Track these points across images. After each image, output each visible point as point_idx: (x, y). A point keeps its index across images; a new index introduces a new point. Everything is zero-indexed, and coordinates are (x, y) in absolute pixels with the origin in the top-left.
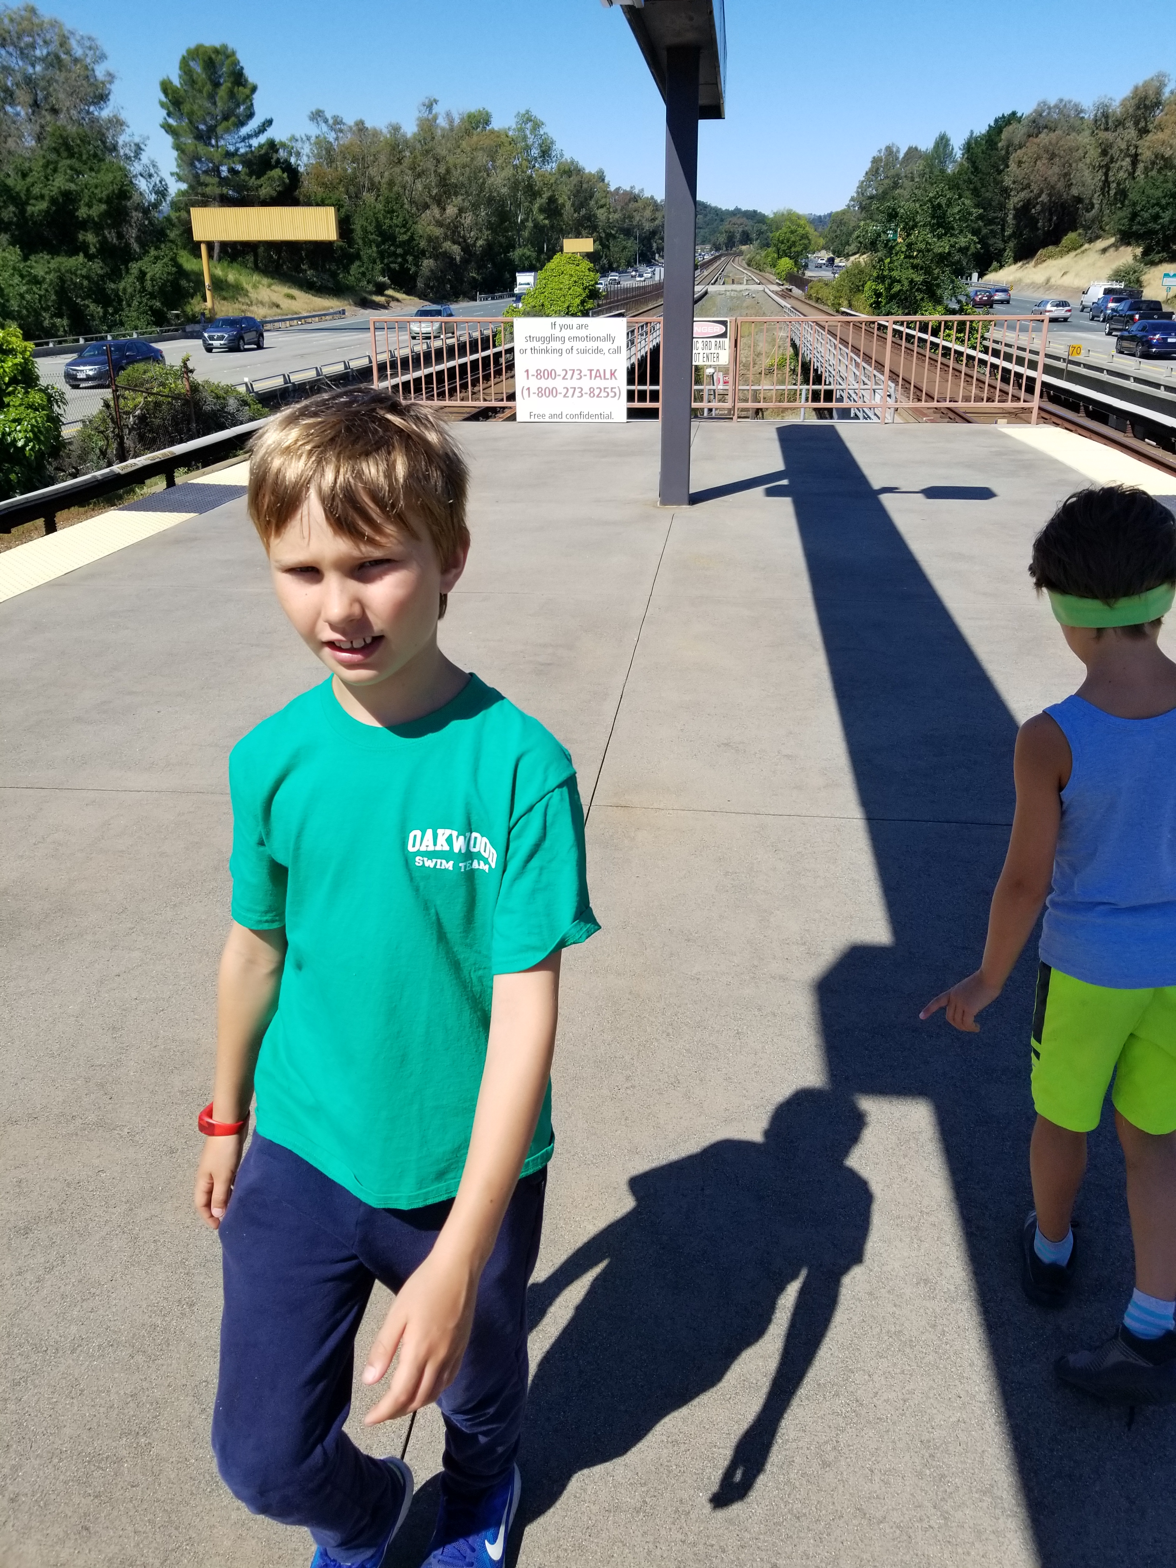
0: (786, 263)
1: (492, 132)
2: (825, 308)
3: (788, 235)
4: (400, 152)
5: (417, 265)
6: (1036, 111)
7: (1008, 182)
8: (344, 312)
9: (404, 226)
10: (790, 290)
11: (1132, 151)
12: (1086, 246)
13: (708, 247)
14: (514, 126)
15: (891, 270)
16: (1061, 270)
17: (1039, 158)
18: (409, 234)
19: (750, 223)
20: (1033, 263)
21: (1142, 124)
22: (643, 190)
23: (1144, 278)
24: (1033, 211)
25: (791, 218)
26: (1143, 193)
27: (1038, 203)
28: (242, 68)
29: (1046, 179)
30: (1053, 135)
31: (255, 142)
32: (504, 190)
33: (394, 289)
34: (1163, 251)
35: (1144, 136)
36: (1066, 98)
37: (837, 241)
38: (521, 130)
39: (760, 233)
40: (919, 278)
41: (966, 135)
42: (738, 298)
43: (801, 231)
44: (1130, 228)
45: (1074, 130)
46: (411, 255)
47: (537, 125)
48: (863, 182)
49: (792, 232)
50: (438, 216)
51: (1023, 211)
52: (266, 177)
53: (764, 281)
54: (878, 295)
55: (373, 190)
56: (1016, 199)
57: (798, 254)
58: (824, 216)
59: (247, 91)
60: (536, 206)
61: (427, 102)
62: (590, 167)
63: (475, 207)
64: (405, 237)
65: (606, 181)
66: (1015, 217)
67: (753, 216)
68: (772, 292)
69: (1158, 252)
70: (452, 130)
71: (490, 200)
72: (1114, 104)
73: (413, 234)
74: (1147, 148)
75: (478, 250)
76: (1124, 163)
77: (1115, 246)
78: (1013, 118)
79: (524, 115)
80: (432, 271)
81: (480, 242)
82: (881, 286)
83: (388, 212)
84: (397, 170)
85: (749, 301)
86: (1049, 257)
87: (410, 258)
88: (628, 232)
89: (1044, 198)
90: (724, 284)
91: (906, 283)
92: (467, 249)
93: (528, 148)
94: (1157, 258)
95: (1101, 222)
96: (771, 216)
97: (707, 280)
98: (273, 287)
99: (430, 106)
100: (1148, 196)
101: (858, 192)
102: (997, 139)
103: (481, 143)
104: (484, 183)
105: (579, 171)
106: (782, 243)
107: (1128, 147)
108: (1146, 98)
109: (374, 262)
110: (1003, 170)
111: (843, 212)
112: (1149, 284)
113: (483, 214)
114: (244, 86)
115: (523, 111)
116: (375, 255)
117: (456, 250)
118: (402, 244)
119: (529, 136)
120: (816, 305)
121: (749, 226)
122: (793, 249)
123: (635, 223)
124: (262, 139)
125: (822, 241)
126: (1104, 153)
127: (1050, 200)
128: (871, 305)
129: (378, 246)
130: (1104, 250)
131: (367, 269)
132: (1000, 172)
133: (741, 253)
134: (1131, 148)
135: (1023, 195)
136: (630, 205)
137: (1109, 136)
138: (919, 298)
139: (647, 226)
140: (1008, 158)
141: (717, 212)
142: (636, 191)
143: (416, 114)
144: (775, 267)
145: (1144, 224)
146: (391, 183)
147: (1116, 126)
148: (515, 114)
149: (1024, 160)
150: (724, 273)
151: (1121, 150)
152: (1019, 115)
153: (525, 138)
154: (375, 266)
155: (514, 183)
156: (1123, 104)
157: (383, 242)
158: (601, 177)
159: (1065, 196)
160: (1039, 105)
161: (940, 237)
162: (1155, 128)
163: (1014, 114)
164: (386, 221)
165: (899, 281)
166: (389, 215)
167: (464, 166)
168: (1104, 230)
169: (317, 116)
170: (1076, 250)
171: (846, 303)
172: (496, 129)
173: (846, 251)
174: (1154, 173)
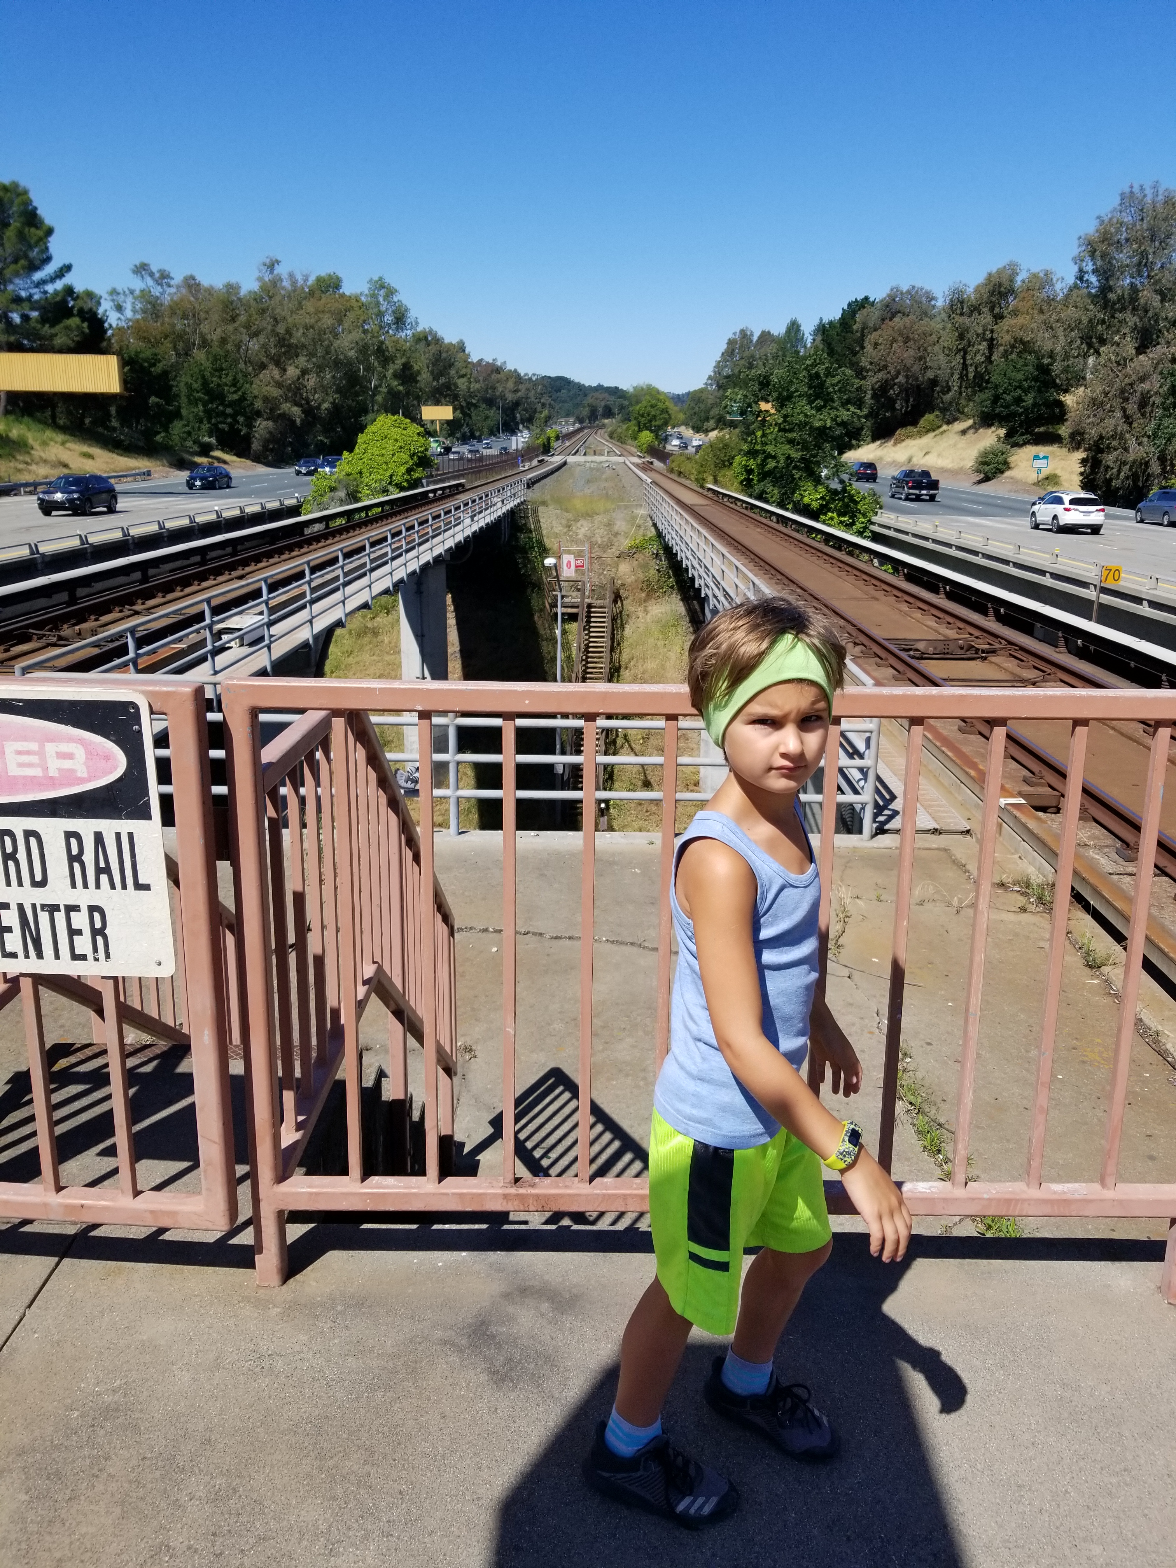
0: (646, 436)
1: (343, 296)
2: (687, 482)
3: (649, 409)
4: (233, 309)
5: (250, 426)
6: (889, 296)
7: (864, 363)
8: (149, 473)
9: (234, 385)
10: (652, 463)
11: (988, 335)
12: (945, 427)
13: (572, 420)
14: (367, 292)
15: (764, 444)
16: (921, 450)
17: (894, 340)
18: (240, 393)
19: (612, 398)
20: (892, 442)
21: (997, 310)
22: (505, 362)
23: (1011, 459)
24: (892, 392)
25: (651, 392)
26: (1005, 375)
27: (895, 384)
28: (35, 208)
29: (902, 361)
30: (906, 319)
31: (50, 288)
32: (352, 354)
33: (222, 450)
34: (1027, 433)
35: (999, 321)
36: (918, 285)
37: (695, 418)
38: (374, 296)
39: (622, 408)
40: (797, 455)
41: (817, 322)
42: (598, 470)
43: (661, 405)
44: (993, 410)
45: (926, 316)
46: (243, 415)
47: (391, 292)
48: (719, 362)
49: (652, 406)
50: (277, 377)
51: (882, 391)
52: (62, 325)
53: (625, 453)
54: (750, 471)
55: (204, 347)
56: (874, 380)
57: (659, 428)
58: (683, 395)
59: (40, 233)
60: (389, 373)
61: (268, 261)
62: (450, 337)
63: (320, 368)
64: (236, 397)
65: (467, 352)
66: (873, 397)
67: (615, 392)
68: (633, 464)
69: (1022, 434)
70: (295, 291)
71: (337, 364)
72: (968, 290)
73: (244, 393)
74: (1005, 332)
75: (323, 413)
76: (980, 347)
77: (975, 427)
78: (864, 303)
79: (376, 282)
80: (270, 433)
81: (326, 405)
82: (752, 462)
83: (216, 370)
84: (230, 328)
85: (609, 472)
86: (908, 437)
87: (241, 419)
88: (490, 402)
89: (901, 379)
90: (585, 454)
91: (782, 460)
92: (310, 412)
93: (381, 314)
94: (1021, 440)
95: (958, 404)
96: (631, 390)
97: (568, 451)
98: (68, 445)
99: (271, 266)
100: (1010, 379)
101: (715, 372)
102: (852, 322)
103: (329, 305)
104: (329, 346)
105: (438, 341)
106: (643, 416)
107: (984, 330)
108: (1000, 285)
109: (201, 422)
110: (858, 352)
111: (701, 391)
112: (1016, 465)
113: (328, 377)
114: (37, 228)
115: (376, 278)
116: (201, 414)
117: (296, 412)
118: (231, 404)
119: (382, 302)
120: (679, 480)
121: (611, 400)
122: (653, 423)
123: (498, 393)
124: (59, 285)
125: (681, 416)
126: (961, 337)
127: (907, 382)
128: (742, 482)
129: (204, 406)
130: (964, 432)
131: (193, 428)
132: (855, 354)
133: (603, 426)
134: (988, 332)
135: (880, 375)
136: (493, 377)
137: (966, 320)
138: (797, 476)
139: (510, 397)
140: (863, 340)
141: (580, 387)
142: (499, 363)
143: (257, 274)
144: (636, 439)
145: (1007, 407)
146: (223, 341)
147: (972, 311)
148: (368, 279)
149: (880, 342)
150: (587, 444)
151: (978, 335)
152: (871, 300)
153: (378, 304)
154: (203, 426)
155: (363, 347)
156: (977, 290)
157: (211, 401)
158: (461, 347)
159: (921, 379)
160: (892, 290)
161: (819, 409)
162: (1009, 313)
163: (866, 298)
164: (214, 379)
165: (774, 457)
166: (217, 374)
167: (306, 328)
168: (962, 413)
169: (142, 269)
170: (934, 430)
171: (710, 478)
172: (347, 293)
173: (705, 427)
174: (1013, 356)
